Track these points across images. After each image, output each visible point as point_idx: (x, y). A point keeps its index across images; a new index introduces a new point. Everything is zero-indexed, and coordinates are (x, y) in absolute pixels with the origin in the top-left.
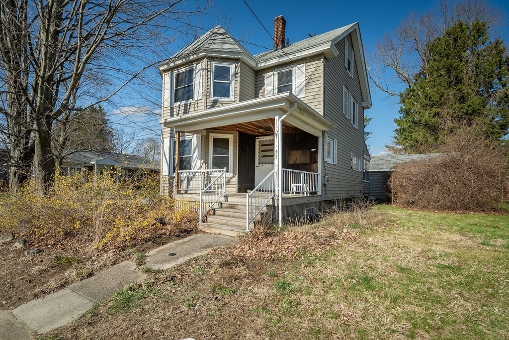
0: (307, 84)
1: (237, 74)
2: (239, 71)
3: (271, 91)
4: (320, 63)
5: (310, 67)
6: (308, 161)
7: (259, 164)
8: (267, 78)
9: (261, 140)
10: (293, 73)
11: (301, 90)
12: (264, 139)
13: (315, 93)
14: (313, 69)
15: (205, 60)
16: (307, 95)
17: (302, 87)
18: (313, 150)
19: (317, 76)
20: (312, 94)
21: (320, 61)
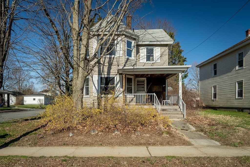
0: (161, 56)
1: (135, 46)
2: (136, 45)
3: (143, 56)
4: (167, 48)
5: (162, 49)
6: (162, 91)
7: (137, 91)
8: (141, 49)
9: (138, 79)
10: (154, 50)
11: (158, 59)
12: (140, 79)
13: (165, 61)
14: (164, 51)
15: (124, 36)
16: (161, 61)
17: (159, 57)
18: (164, 86)
19: (165, 54)
20: (163, 61)
21: (166, 48)
